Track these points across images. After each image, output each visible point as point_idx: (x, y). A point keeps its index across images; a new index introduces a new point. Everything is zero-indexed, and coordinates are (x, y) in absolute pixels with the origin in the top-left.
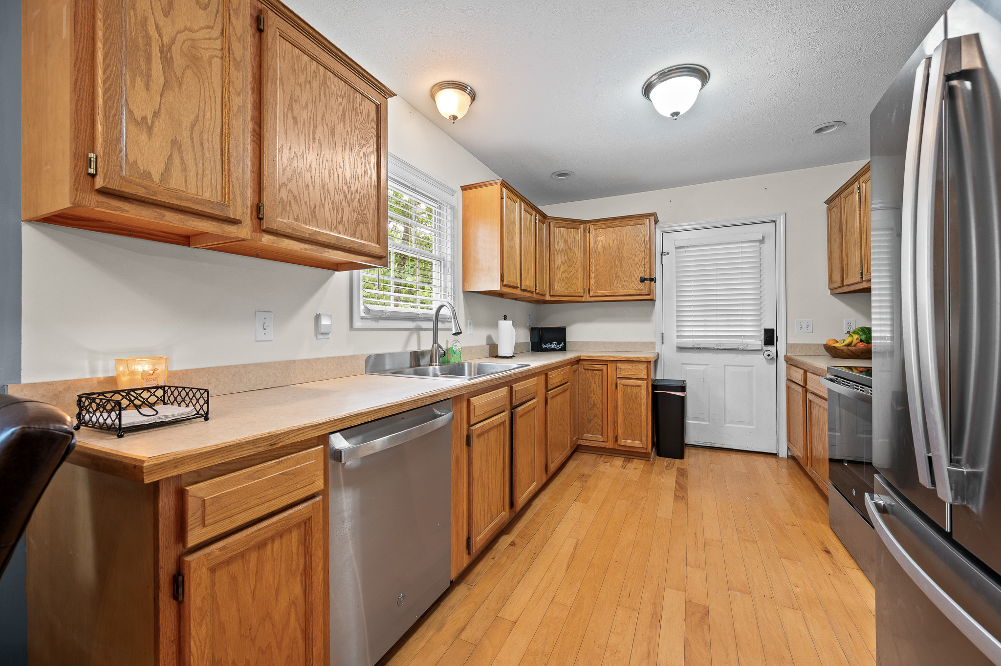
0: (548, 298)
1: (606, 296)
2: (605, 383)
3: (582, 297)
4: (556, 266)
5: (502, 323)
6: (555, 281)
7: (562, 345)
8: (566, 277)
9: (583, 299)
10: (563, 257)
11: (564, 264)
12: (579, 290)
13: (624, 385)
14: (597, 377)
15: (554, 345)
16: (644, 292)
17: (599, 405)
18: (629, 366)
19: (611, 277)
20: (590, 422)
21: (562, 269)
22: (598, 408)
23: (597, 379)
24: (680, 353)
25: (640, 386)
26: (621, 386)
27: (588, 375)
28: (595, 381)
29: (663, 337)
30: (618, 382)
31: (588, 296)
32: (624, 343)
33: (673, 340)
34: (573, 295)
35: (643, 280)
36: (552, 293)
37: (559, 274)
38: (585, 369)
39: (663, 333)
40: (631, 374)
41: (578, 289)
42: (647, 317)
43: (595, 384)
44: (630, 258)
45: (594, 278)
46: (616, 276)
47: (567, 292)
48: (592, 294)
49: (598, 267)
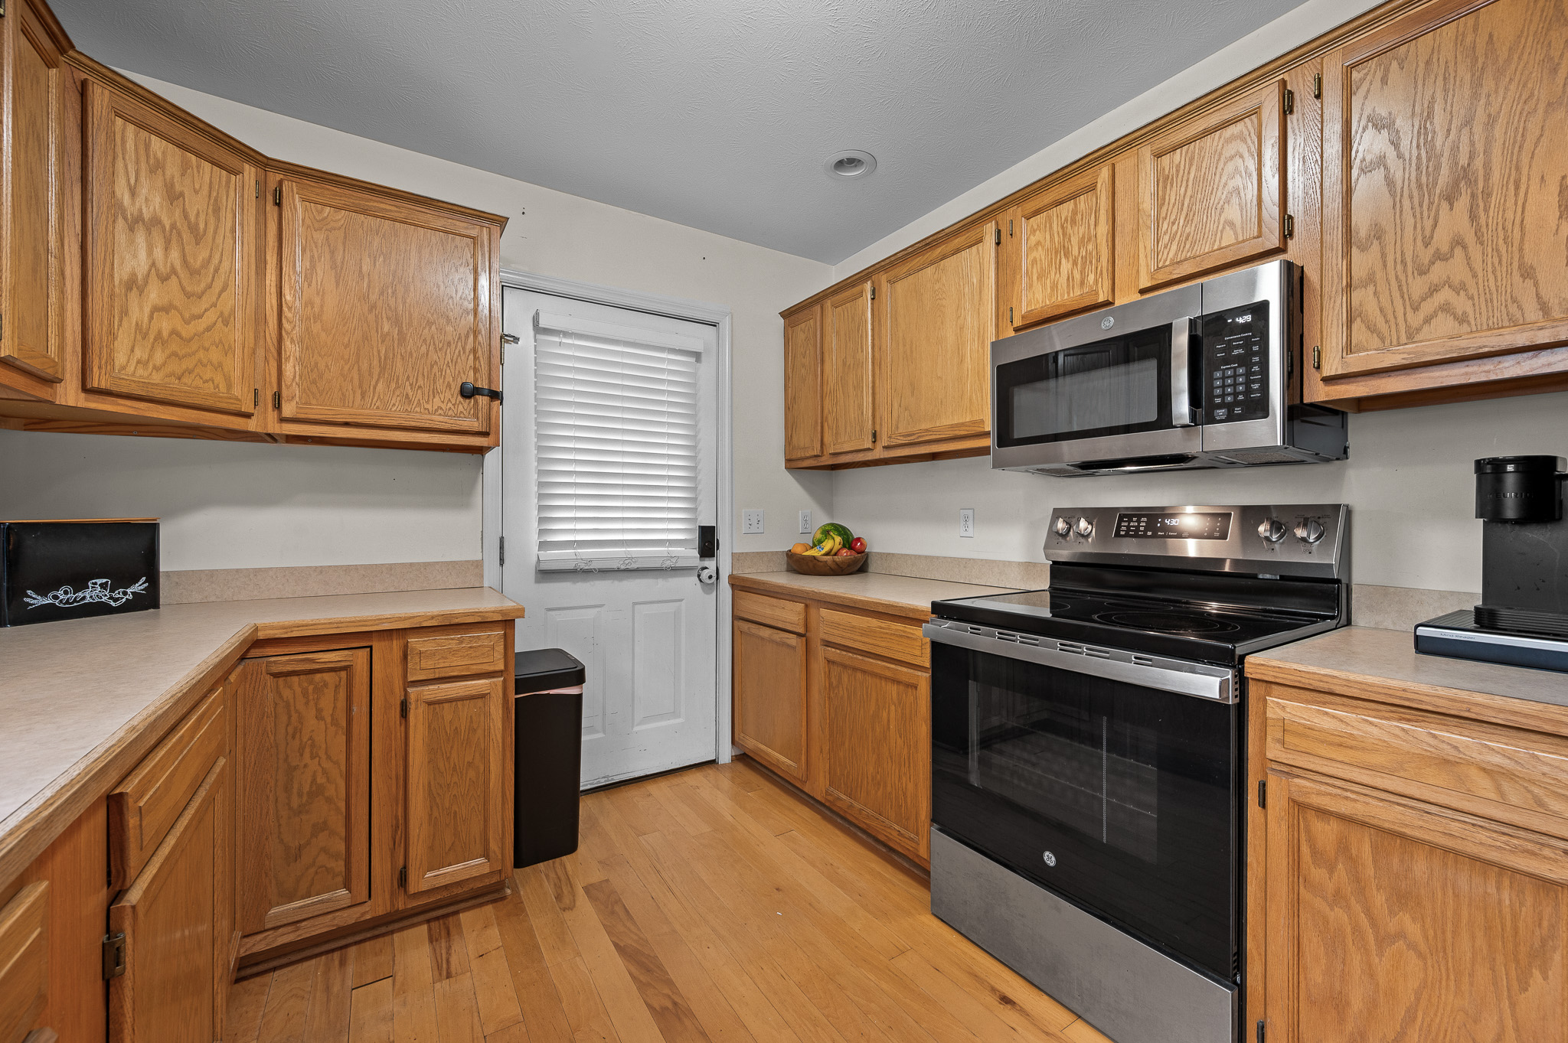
0: (69, 395)
1: (347, 424)
2: (360, 710)
3: (248, 416)
4: (121, 274)
6: (112, 335)
7: (139, 587)
8: (174, 332)
9: (252, 425)
10: (159, 253)
11: (164, 279)
12: (237, 391)
13: (430, 703)
14: (329, 693)
15: (95, 592)
16: (475, 425)
17: (337, 789)
18: (450, 641)
19: (365, 366)
20: (297, 857)
21: (154, 294)
22: (329, 800)
23: (326, 702)
24: (541, 585)
25: (482, 696)
26: (422, 708)
27: (287, 693)
28: (319, 711)
29: (502, 547)
30: (412, 698)
31: (272, 415)
32: (391, 567)
33: (527, 549)
34: (210, 403)
35: (468, 393)
36: (97, 380)
37: (138, 311)
38: (276, 675)
39: (502, 539)
40: (457, 664)
41: (229, 386)
42: (461, 496)
43: (319, 717)
44: (430, 324)
45: (300, 361)
46: (383, 369)
47: (179, 389)
48: (288, 410)
49: (316, 328)
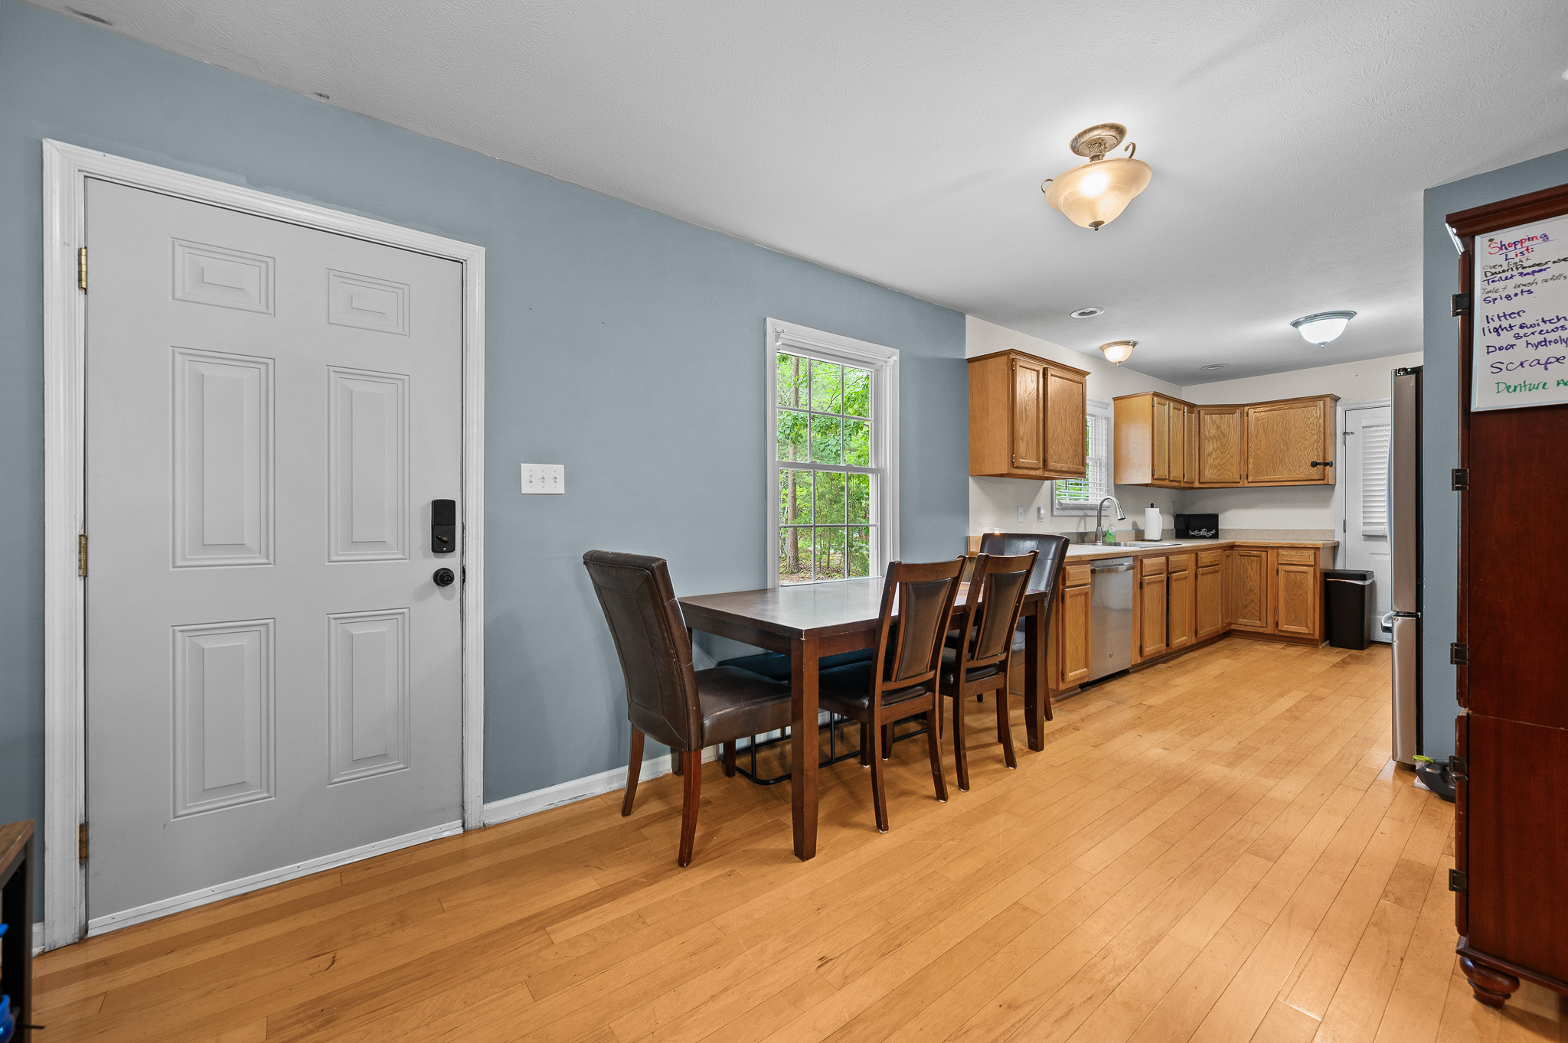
0: (1197, 485)
1: (1268, 482)
2: (1264, 569)
3: (1239, 483)
4: (1206, 453)
5: (1149, 510)
6: (1205, 468)
7: (1213, 532)
8: (1219, 464)
9: (1240, 485)
10: (1215, 445)
11: (1216, 451)
12: (1235, 477)
13: (1286, 571)
14: (1255, 563)
15: (1203, 532)
16: (1317, 477)
17: (1257, 591)
18: (1293, 552)
19: (1275, 462)
20: (1246, 607)
21: (1214, 456)
22: (1255, 594)
23: (1254, 565)
24: (1367, 542)
25: (1306, 573)
26: (1283, 572)
27: (1243, 561)
28: (1252, 568)
29: (1345, 524)
30: (1280, 569)
31: (1246, 481)
32: (1293, 531)
33: (1357, 527)
34: (1228, 481)
35: (1314, 464)
36: (1202, 481)
37: (1210, 461)
38: (1240, 555)
39: (1344, 520)
40: (1295, 560)
41: (1233, 475)
42: (1325, 502)
43: (1252, 569)
44: (1298, 442)
45: (1254, 463)
46: (1281, 461)
47: (1220, 479)
48: (1250, 479)
49: (1259, 452)
